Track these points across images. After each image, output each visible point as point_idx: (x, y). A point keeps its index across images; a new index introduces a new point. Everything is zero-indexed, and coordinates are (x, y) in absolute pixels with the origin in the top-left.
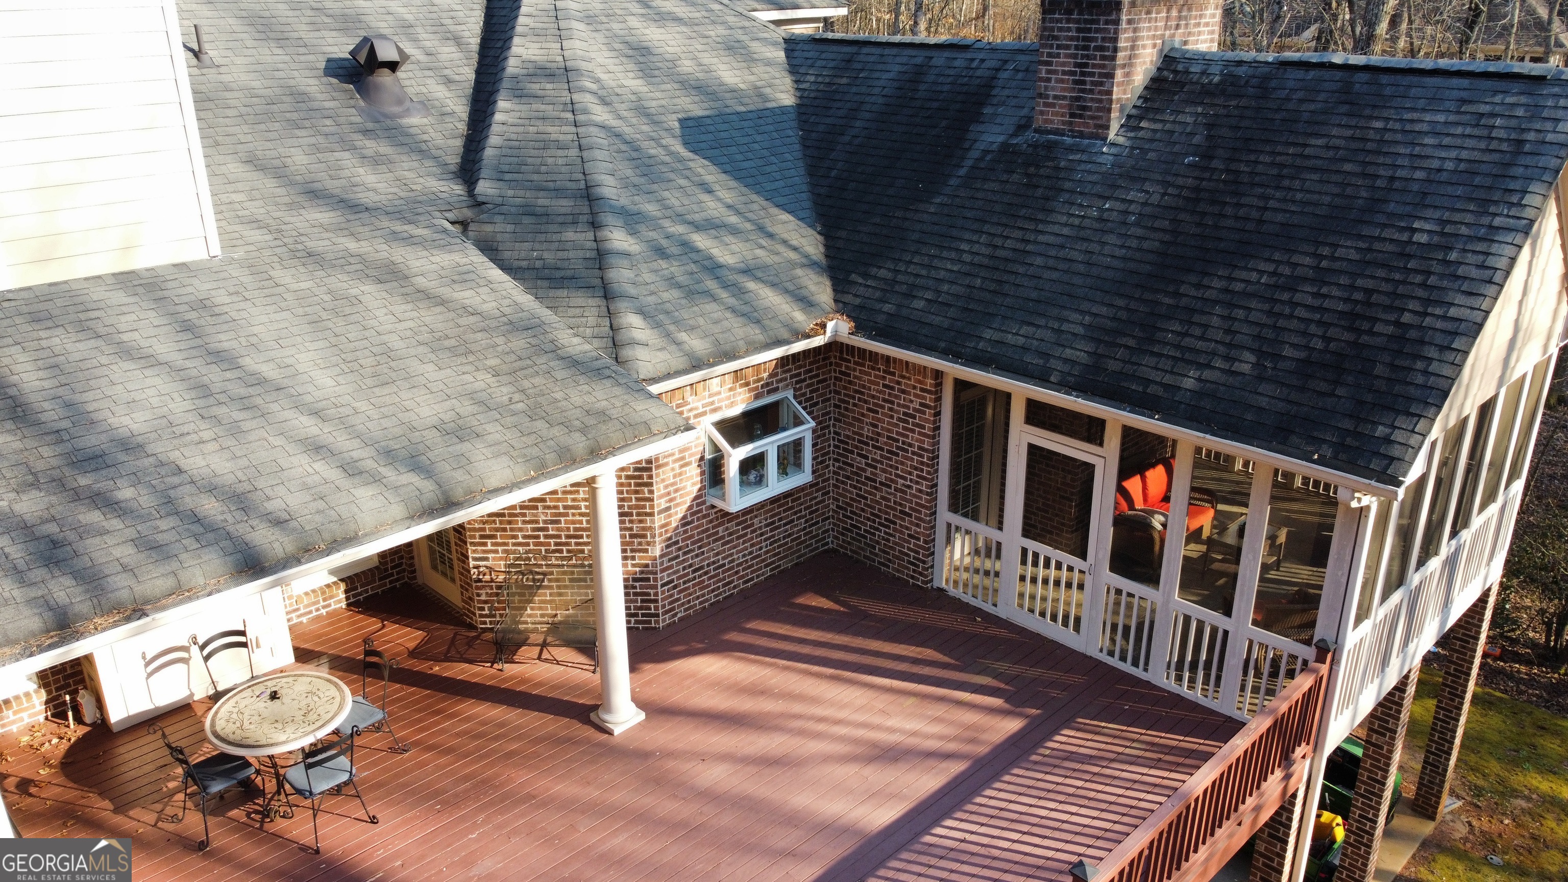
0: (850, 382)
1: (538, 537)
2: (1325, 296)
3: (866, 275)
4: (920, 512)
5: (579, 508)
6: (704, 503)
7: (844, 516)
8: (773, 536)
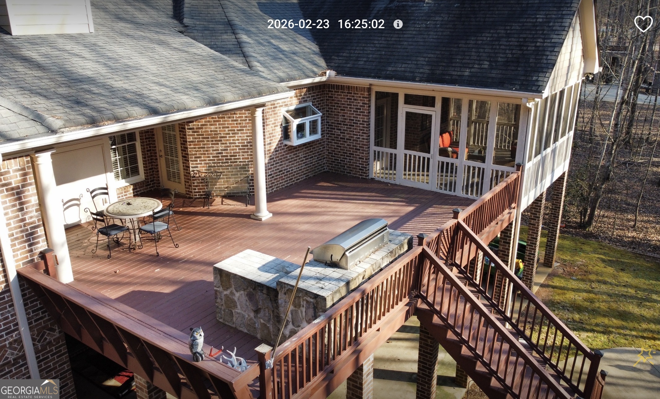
0: (333, 100)
1: (219, 157)
2: (510, 41)
3: (338, 56)
4: (363, 148)
5: (235, 143)
6: (282, 143)
7: (331, 156)
8: (306, 162)
